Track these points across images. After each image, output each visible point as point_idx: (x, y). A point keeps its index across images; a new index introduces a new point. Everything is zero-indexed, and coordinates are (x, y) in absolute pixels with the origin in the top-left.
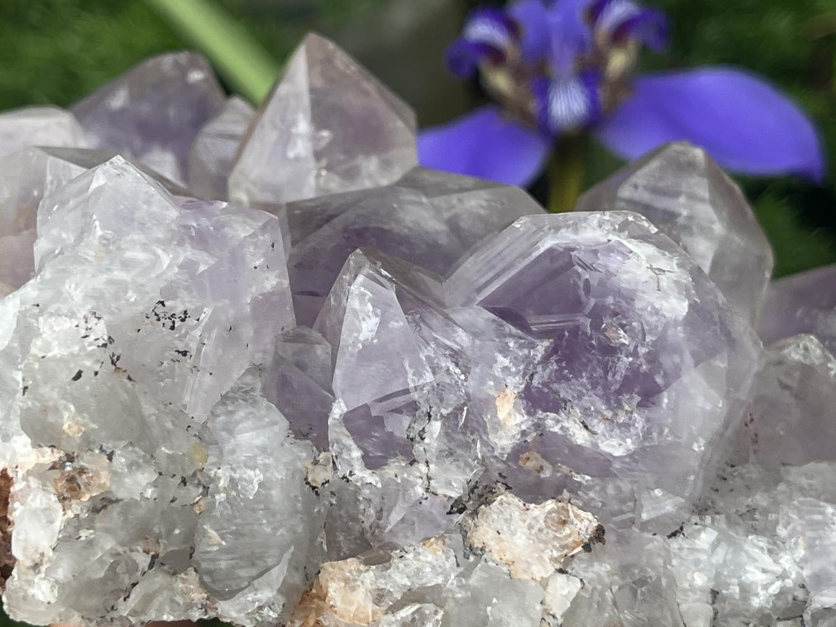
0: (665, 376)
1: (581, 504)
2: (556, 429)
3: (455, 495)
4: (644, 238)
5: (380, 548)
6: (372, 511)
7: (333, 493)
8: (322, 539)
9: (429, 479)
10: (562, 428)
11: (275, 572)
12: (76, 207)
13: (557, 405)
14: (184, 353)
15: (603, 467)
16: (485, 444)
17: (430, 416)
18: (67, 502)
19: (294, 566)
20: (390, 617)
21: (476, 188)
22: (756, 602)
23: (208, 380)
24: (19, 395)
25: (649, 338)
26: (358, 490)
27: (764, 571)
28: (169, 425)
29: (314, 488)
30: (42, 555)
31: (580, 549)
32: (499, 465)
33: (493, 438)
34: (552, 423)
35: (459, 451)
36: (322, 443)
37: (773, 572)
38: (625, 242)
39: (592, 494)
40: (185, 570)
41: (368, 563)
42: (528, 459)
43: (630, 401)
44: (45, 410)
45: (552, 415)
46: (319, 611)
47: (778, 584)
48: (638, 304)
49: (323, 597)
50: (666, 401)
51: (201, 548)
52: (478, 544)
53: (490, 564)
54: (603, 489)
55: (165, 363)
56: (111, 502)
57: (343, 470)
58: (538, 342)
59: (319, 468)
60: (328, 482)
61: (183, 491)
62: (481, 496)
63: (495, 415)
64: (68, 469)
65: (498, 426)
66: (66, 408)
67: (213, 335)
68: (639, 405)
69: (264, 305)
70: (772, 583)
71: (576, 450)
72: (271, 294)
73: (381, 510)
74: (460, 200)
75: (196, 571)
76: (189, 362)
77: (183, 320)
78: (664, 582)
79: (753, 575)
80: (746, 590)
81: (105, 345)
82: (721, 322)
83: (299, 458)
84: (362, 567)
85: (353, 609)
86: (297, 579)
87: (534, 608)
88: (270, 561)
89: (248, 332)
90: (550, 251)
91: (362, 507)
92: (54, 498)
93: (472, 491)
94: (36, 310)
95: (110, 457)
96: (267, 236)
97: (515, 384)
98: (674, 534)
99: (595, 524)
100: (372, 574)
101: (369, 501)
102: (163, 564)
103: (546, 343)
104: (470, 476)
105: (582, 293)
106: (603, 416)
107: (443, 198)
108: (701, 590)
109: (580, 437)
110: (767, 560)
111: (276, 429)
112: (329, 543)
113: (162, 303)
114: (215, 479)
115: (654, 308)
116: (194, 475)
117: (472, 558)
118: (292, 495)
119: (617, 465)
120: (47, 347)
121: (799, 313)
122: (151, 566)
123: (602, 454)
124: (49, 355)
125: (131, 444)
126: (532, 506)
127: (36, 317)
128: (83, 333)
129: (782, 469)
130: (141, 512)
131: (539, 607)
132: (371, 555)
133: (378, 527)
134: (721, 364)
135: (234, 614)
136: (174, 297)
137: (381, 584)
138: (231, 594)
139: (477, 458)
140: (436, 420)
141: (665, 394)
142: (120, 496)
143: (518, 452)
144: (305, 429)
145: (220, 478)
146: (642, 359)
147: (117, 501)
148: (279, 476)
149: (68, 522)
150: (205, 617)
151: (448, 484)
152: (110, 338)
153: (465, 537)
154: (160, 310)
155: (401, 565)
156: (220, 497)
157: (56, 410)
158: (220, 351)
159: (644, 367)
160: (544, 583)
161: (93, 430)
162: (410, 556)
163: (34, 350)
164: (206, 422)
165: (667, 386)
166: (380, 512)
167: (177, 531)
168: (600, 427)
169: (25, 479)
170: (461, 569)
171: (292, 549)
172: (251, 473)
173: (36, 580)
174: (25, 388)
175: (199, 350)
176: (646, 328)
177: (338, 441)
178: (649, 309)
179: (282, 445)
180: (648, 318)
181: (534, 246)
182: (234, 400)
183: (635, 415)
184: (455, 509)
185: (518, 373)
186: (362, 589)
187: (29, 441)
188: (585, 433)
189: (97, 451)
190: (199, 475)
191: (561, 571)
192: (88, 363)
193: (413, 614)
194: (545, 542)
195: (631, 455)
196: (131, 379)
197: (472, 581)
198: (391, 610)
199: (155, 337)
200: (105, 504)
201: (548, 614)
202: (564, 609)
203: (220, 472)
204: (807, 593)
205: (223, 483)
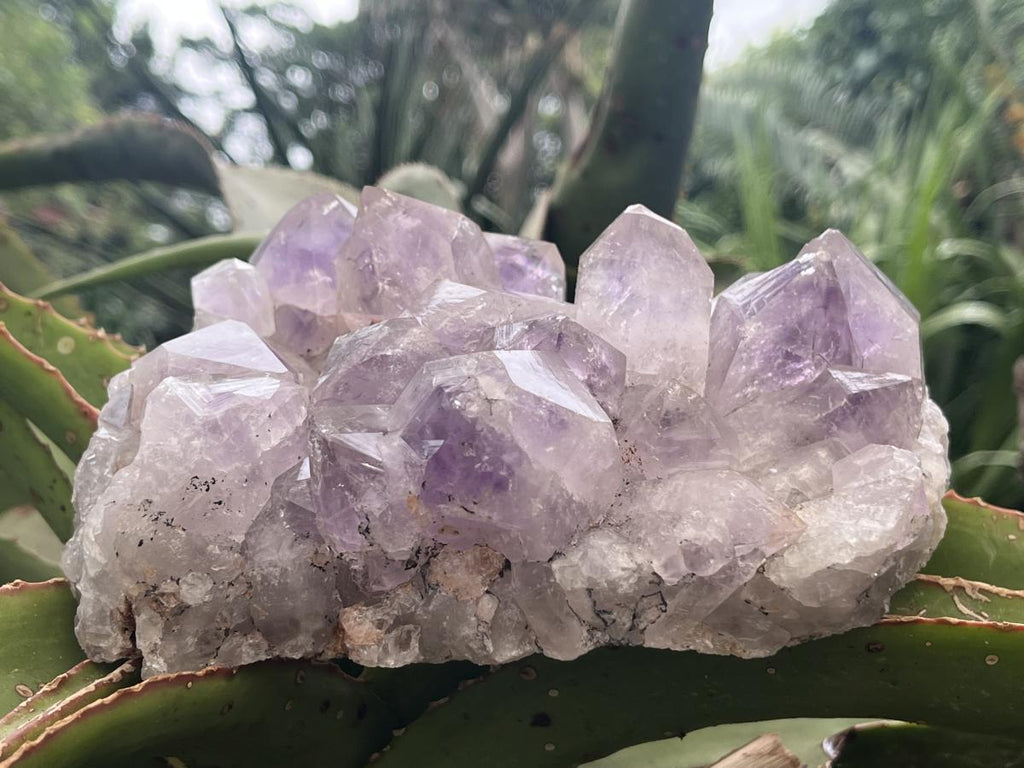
0: (507, 471)
3: (406, 558)
5: (372, 595)
8: (336, 595)
13: (444, 499)
14: (220, 503)
17: (368, 520)
18: (161, 614)
19: (316, 619)
20: (388, 636)
22: (622, 591)
23: (240, 515)
24: (115, 557)
26: (348, 564)
27: (623, 570)
29: (320, 568)
30: (156, 644)
31: (497, 576)
32: (429, 535)
33: (413, 524)
36: (319, 540)
37: (630, 569)
40: (250, 633)
41: (367, 605)
42: (443, 530)
44: (131, 564)
46: (343, 639)
47: (636, 575)
51: (256, 618)
52: (433, 582)
53: (443, 594)
55: (208, 512)
56: (186, 608)
57: (336, 553)
59: (320, 556)
60: (328, 562)
61: (231, 589)
62: (427, 554)
64: (154, 594)
66: (141, 562)
70: (631, 576)
72: (280, 444)
75: (259, 631)
76: (223, 508)
77: (214, 483)
78: (550, 590)
79: (615, 573)
80: (612, 584)
81: (156, 519)
84: (363, 608)
85: (363, 635)
86: (321, 623)
87: (471, 619)
91: (353, 575)
92: (154, 612)
93: (418, 552)
94: (114, 505)
95: (178, 583)
97: (415, 490)
98: (552, 559)
99: (503, 559)
100: (371, 611)
102: (234, 632)
104: (413, 544)
106: (474, 501)
108: (580, 590)
109: (466, 515)
112: (341, 597)
113: (196, 477)
114: (253, 577)
115: (488, 428)
116: (237, 578)
117: (431, 592)
120: (124, 526)
122: (227, 635)
124: (126, 531)
125: (191, 571)
126: (464, 552)
128: (143, 514)
130: (206, 609)
131: (474, 618)
132: (367, 601)
137: (379, 616)
140: (373, 521)
142: (190, 604)
144: (305, 534)
145: (256, 576)
147: (189, 607)
149: (165, 623)
150: (270, 657)
152: (159, 513)
153: (425, 579)
154: (196, 482)
155: (389, 603)
156: (259, 588)
157: (136, 563)
158: (243, 497)
160: (478, 602)
161: (162, 570)
163: (118, 529)
164: (245, 541)
165: (510, 477)
167: (236, 613)
168: (474, 508)
169: (136, 602)
170: (424, 600)
172: (274, 570)
175: (229, 499)
178: (485, 429)
179: (293, 546)
180: (485, 435)
184: (409, 566)
185: (415, 484)
186: (366, 622)
189: (169, 581)
190: (241, 578)
191: (487, 592)
192: (146, 534)
193: (401, 631)
194: (477, 574)
196: (184, 530)
197: (431, 608)
198: (388, 631)
199: (195, 499)
200: (183, 609)
201: (480, 621)
202: (491, 617)
203: (255, 573)
204: (659, 577)
205: (259, 579)
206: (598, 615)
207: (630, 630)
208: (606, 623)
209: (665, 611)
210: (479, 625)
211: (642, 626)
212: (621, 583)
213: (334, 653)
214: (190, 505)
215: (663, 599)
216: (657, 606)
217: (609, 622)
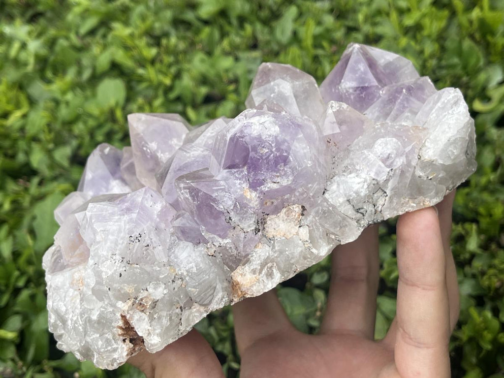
0: (286, 151)
1: (292, 204)
2: (267, 189)
3: (253, 228)
4: (254, 115)
5: (244, 258)
6: (234, 250)
7: (219, 253)
8: (226, 268)
9: (243, 229)
10: (268, 188)
11: (218, 287)
12: (89, 227)
13: (262, 183)
14: (148, 246)
15: (290, 190)
16: (251, 208)
17: (229, 212)
18: (145, 311)
19: (222, 282)
20: (261, 275)
21: (207, 128)
22: (362, 194)
23: (160, 248)
24: (109, 292)
25: (273, 145)
26: (226, 247)
27: (359, 183)
28: (158, 269)
29: (213, 255)
30: (148, 330)
31: (301, 216)
32: (260, 210)
33: (251, 205)
34: (264, 188)
35: (245, 216)
36: (206, 242)
37: (361, 182)
38: (249, 121)
39: (293, 199)
40: (192, 305)
41: (244, 265)
42: (266, 203)
43: (281, 167)
44: (119, 291)
45: (263, 186)
46: (240, 288)
47: (366, 184)
48: (263, 137)
49: (238, 284)
50: (291, 159)
51: (192, 296)
52: (271, 237)
53: (279, 239)
54: (295, 195)
55: (145, 253)
56: (156, 302)
57: (217, 244)
58: (243, 169)
59: (210, 249)
60: (215, 251)
61: (175, 284)
62: (262, 223)
63: (247, 199)
64: (137, 302)
65: (250, 200)
66: (124, 286)
67: (152, 235)
68: (285, 165)
69: (163, 214)
70: (364, 185)
71: (277, 190)
72: (162, 210)
73: (237, 247)
74: (204, 136)
75: (196, 303)
76: (151, 248)
77: (141, 237)
78: (331, 208)
79: (356, 187)
80: (357, 193)
81: (122, 261)
82: (293, 124)
83: (202, 251)
84: (243, 267)
85: (248, 281)
86: (226, 284)
87: (299, 243)
88: (215, 285)
89: (163, 226)
90: (231, 139)
91: (230, 251)
92: (140, 313)
93: (258, 223)
94: (97, 265)
95: (147, 290)
96: (148, 194)
97: (245, 186)
98: (324, 193)
99: (300, 206)
100: (247, 267)
101: (231, 248)
102: (185, 308)
103: (246, 168)
104: (254, 220)
105: (246, 145)
106: (277, 176)
107: (198, 139)
108: (344, 202)
109: (275, 186)
110: (358, 180)
111: (189, 247)
112: (229, 268)
113: (131, 236)
114: (182, 274)
115: (268, 135)
116: (175, 277)
117: (272, 242)
118: (207, 262)
119: (293, 186)
120: (106, 273)
121: (333, 90)
122: (182, 311)
123: (285, 187)
124: (109, 275)
125: (150, 282)
126: (279, 214)
127: (98, 267)
128: (114, 262)
129: (349, 147)
130: (167, 298)
131: (300, 242)
132: (243, 263)
133: (239, 253)
134: (301, 136)
135: (215, 307)
136: (133, 232)
137: (252, 268)
138: (210, 302)
139: (252, 213)
140: (231, 212)
141: (290, 157)
142: (158, 299)
143: (262, 203)
144: (198, 242)
145: (183, 273)
146: (275, 153)
147: (158, 301)
148: (199, 260)
149: (149, 316)
150: (208, 313)
151: (249, 227)
152: (122, 258)
153: (266, 237)
154: (132, 239)
155: (254, 259)
156: (187, 278)
157: (122, 289)
158: (158, 238)
159: (278, 154)
160: (297, 234)
161: (136, 286)
162: (254, 254)
163: (104, 277)
164: (168, 260)
165: (289, 154)
166: (236, 248)
167: (182, 297)
168: (279, 180)
169: (128, 313)
170: (271, 247)
171: (218, 277)
172: (191, 265)
173: (151, 338)
174: (109, 289)
175: (152, 242)
176: (270, 142)
177: (210, 238)
178: (267, 136)
179: (194, 251)
180: (268, 139)
181: (226, 141)
182: (172, 248)
183: (286, 169)
184: (257, 232)
185: (244, 182)
186: (247, 273)
187: (121, 302)
188: (275, 184)
189: (142, 291)
190: (177, 276)
191: (300, 227)
192: (121, 269)
193: (267, 269)
194: (290, 222)
195: (293, 180)
196: (137, 264)
197: (276, 248)
198: (260, 273)
199: (136, 247)
200: (155, 304)
201: (304, 242)
202: (308, 237)
203: (182, 271)
204: (377, 180)
205: (185, 273)
206: (358, 212)
207: (375, 214)
208: (363, 214)
209: (387, 196)
210: (304, 244)
211: (379, 209)
212: (361, 190)
213: (238, 299)
214: (134, 251)
215: (383, 190)
216: (382, 196)
217: (364, 213)
